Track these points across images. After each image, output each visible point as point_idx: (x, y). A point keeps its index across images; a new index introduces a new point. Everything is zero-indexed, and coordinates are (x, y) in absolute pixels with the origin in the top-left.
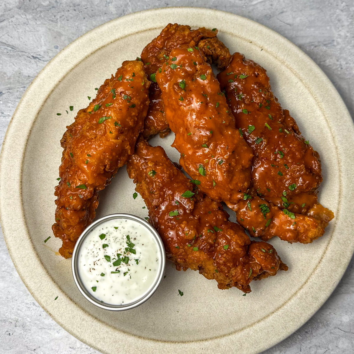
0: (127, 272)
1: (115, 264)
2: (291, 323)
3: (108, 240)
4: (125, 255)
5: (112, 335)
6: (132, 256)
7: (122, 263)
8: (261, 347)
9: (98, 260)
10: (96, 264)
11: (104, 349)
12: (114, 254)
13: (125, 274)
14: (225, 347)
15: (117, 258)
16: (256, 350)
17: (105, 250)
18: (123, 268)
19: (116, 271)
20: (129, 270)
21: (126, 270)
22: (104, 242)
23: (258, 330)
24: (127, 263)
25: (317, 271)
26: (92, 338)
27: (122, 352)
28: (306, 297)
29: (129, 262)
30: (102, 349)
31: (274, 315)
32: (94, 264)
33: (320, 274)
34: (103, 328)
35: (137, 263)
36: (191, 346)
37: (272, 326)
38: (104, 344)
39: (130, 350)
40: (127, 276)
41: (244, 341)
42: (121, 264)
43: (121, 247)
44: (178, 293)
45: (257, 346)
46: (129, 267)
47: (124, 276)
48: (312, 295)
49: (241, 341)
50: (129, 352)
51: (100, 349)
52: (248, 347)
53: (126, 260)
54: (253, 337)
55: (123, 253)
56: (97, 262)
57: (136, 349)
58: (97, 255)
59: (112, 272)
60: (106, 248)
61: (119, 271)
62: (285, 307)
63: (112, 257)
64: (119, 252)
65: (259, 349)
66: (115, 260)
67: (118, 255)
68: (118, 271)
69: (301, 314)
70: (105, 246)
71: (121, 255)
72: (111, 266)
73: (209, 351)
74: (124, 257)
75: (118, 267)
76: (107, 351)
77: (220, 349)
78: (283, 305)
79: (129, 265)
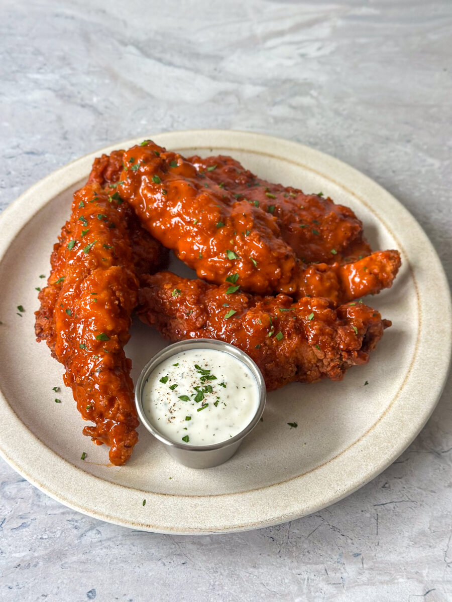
0: (218, 401)
1: (197, 400)
2: (436, 369)
3: (172, 380)
4: (204, 385)
5: (244, 501)
6: (213, 383)
7: (205, 394)
8: (425, 410)
9: (174, 406)
10: (173, 411)
11: (246, 522)
12: (190, 391)
13: (216, 404)
14: (385, 433)
15: (195, 392)
16: (421, 416)
17: (176, 391)
18: (210, 399)
19: (203, 405)
20: (218, 398)
21: (215, 400)
22: (168, 384)
23: (408, 396)
24: (211, 392)
25: (423, 307)
26: (222, 519)
27: (270, 510)
28: (431, 336)
29: (214, 390)
30: (243, 522)
31: (412, 373)
32: (171, 412)
33: (427, 309)
34: (227, 500)
35: (225, 386)
36: (346, 456)
37: (419, 383)
38: (240, 516)
39: (278, 503)
40: (220, 405)
41: (400, 415)
42: (205, 396)
43: (194, 379)
44: (290, 427)
45: (419, 412)
46: (216, 395)
47: (216, 406)
48: (436, 331)
49: (398, 418)
50: (278, 506)
51: (240, 525)
52: (410, 419)
53: (209, 389)
54: (408, 406)
55: (200, 385)
56: (173, 408)
57: (285, 498)
58: (169, 401)
59: (199, 410)
60: (176, 389)
61: (207, 405)
62: (418, 358)
63: (189, 395)
64: (195, 385)
65: (423, 414)
66: (194, 396)
67: (196, 389)
68: (205, 405)
69: (439, 354)
70: (173, 388)
71: (199, 387)
72: (193, 405)
73: (371, 448)
74: (204, 388)
75: (202, 401)
76: (250, 521)
77: (381, 439)
78: (414, 358)
79: (216, 392)
